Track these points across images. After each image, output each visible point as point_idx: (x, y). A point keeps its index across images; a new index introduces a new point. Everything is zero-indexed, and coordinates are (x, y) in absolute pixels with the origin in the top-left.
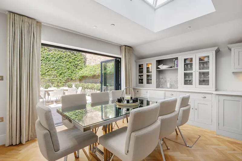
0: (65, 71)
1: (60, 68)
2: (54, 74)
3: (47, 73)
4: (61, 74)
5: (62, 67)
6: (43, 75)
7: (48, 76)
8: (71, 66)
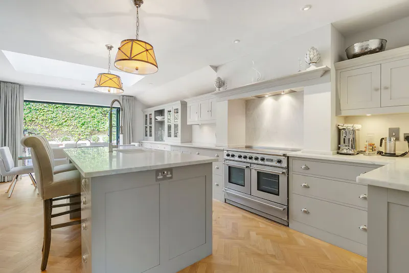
0: (89, 120)
1: (82, 116)
2: (73, 124)
3: (64, 124)
4: (83, 124)
5: (85, 115)
6: (60, 126)
7: (67, 127)
8: (98, 113)
